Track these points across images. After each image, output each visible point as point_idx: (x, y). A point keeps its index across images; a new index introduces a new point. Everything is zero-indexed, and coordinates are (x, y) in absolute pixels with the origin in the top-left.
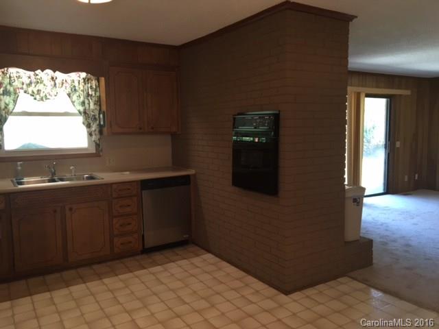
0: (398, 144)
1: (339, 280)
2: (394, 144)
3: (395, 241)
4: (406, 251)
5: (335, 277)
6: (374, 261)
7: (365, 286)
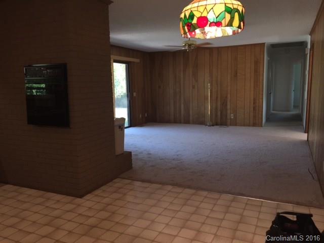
0: (135, 94)
1: (114, 181)
2: (133, 95)
3: (141, 153)
4: (149, 157)
5: (111, 180)
6: (133, 166)
7: (130, 181)
